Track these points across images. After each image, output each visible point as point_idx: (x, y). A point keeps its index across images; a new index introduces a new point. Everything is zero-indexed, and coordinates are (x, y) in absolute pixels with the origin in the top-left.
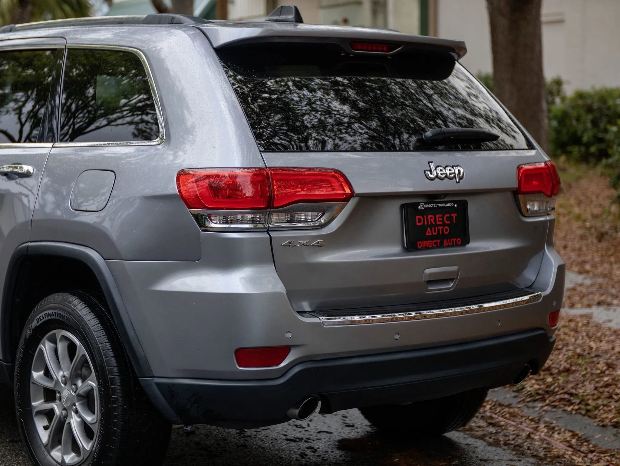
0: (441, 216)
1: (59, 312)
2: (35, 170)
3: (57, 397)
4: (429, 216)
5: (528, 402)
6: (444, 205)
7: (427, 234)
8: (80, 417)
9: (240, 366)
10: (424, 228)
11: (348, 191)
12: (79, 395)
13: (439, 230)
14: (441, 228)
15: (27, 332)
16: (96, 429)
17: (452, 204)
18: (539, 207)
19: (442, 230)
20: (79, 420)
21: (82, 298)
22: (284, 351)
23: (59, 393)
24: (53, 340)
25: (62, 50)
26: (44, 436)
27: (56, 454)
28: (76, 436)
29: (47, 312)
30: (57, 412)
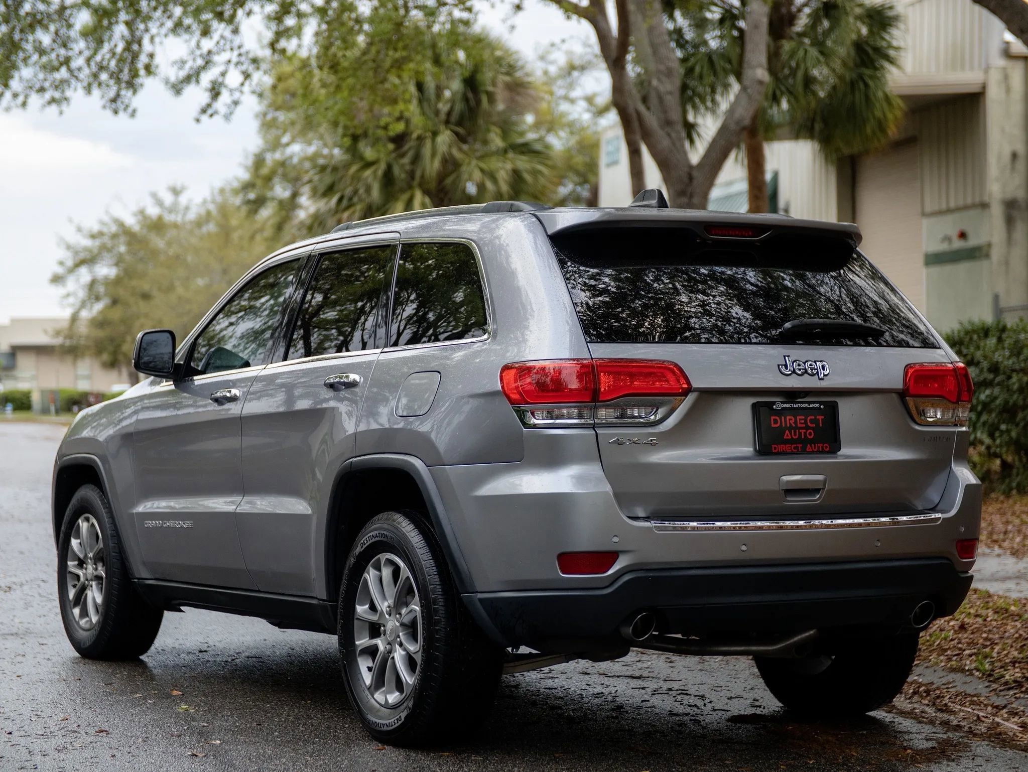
0: (803, 417)
1: (382, 532)
2: (362, 379)
3: (381, 631)
4: (788, 418)
5: (1001, 691)
6: (807, 405)
7: (785, 437)
8: (405, 650)
9: (563, 573)
10: (781, 431)
11: (685, 386)
12: (402, 625)
13: (800, 434)
14: (803, 431)
15: (352, 560)
16: (418, 658)
17: (818, 405)
18: (943, 415)
19: (805, 433)
20: (403, 653)
21: (407, 516)
22: (611, 557)
23: (384, 626)
24: (378, 568)
25: (396, 246)
26: (367, 678)
27: (379, 696)
28: (399, 669)
29: (371, 534)
30: (381, 648)
